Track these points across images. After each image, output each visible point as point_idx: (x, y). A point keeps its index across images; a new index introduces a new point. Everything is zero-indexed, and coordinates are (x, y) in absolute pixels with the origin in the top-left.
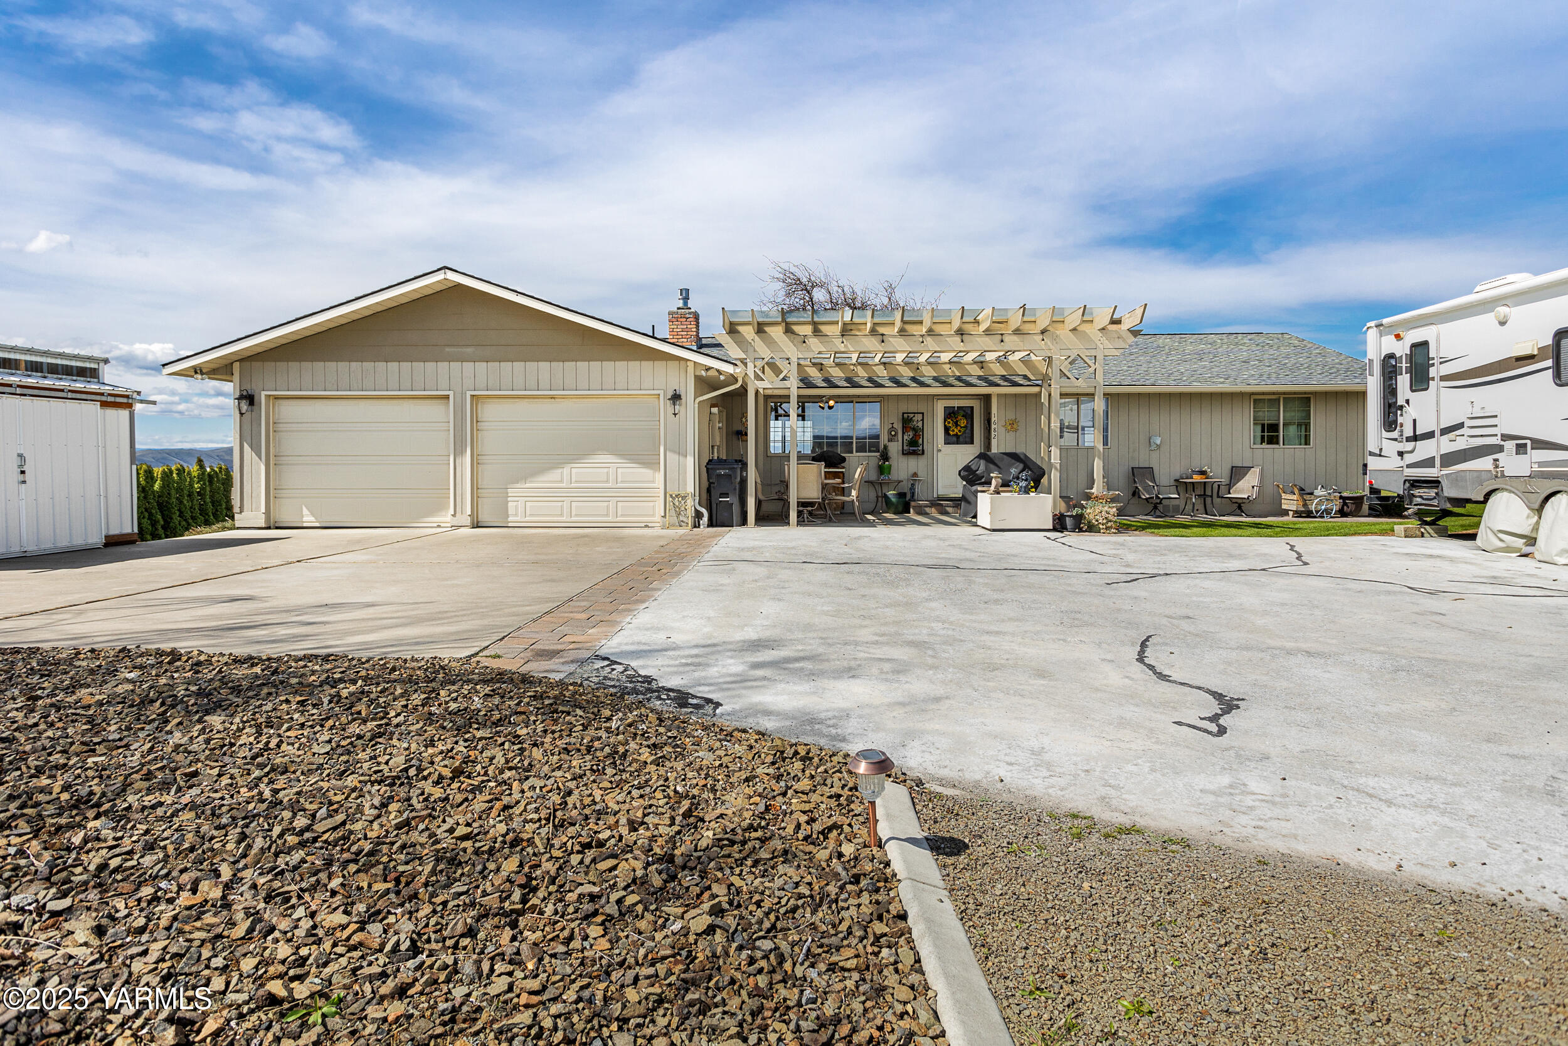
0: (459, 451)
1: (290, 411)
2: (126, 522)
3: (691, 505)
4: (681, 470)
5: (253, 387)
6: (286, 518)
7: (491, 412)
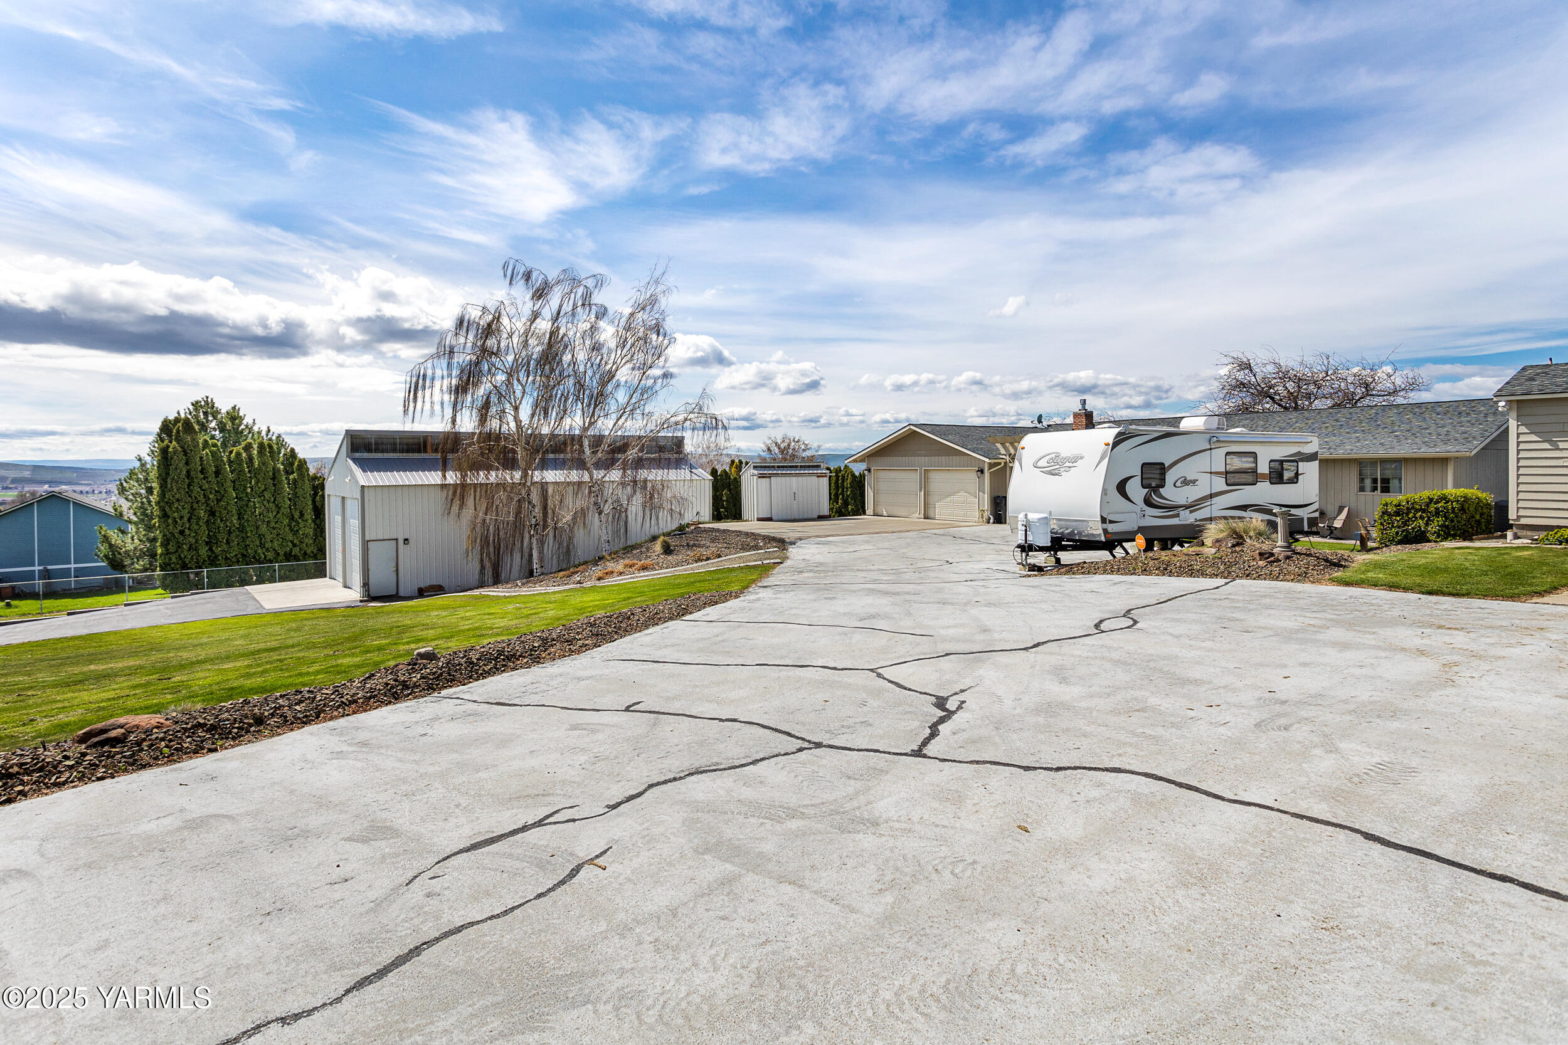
0: (921, 490)
1: (881, 474)
2: (825, 509)
3: (987, 514)
4: (984, 498)
5: (870, 466)
6: (880, 513)
7: (932, 475)
